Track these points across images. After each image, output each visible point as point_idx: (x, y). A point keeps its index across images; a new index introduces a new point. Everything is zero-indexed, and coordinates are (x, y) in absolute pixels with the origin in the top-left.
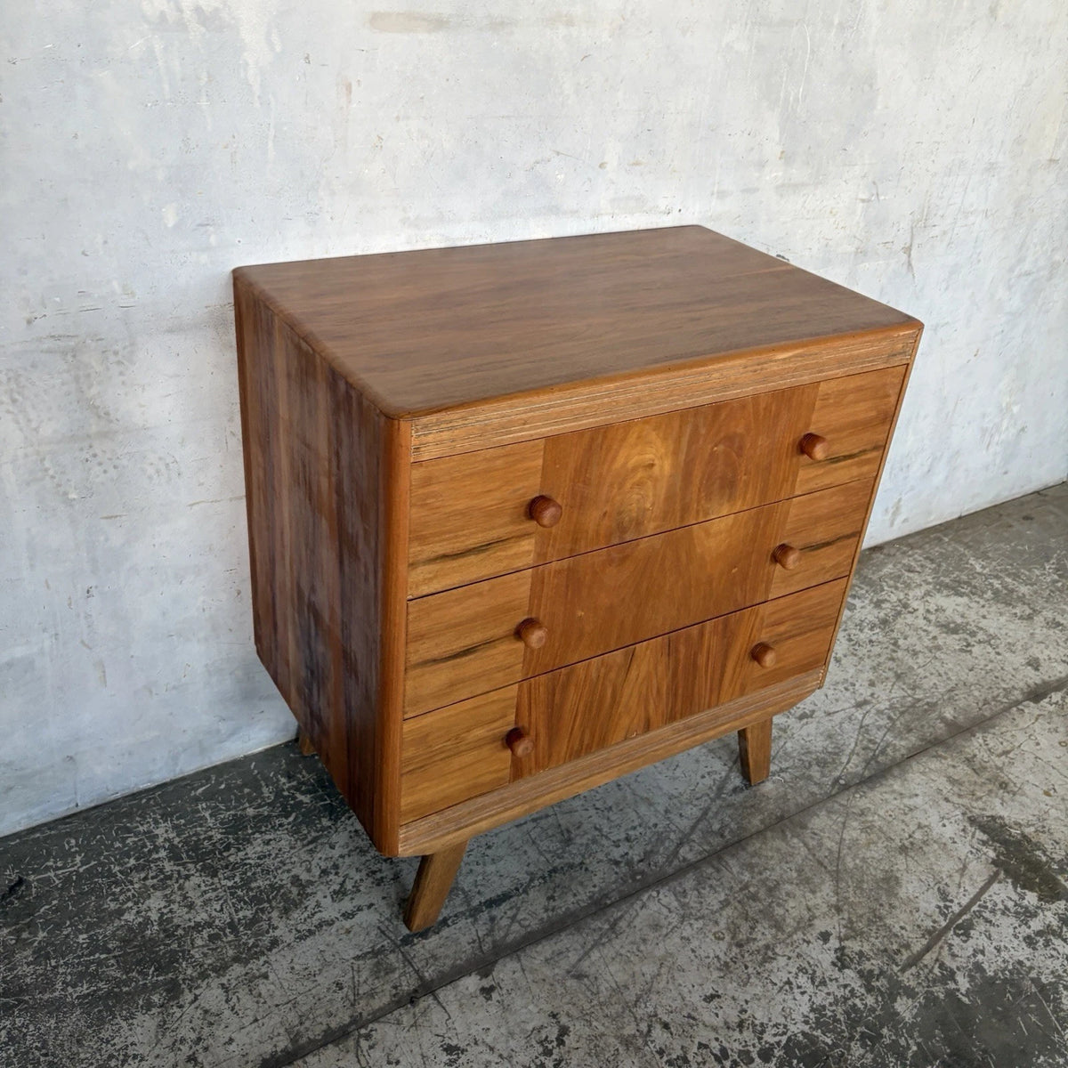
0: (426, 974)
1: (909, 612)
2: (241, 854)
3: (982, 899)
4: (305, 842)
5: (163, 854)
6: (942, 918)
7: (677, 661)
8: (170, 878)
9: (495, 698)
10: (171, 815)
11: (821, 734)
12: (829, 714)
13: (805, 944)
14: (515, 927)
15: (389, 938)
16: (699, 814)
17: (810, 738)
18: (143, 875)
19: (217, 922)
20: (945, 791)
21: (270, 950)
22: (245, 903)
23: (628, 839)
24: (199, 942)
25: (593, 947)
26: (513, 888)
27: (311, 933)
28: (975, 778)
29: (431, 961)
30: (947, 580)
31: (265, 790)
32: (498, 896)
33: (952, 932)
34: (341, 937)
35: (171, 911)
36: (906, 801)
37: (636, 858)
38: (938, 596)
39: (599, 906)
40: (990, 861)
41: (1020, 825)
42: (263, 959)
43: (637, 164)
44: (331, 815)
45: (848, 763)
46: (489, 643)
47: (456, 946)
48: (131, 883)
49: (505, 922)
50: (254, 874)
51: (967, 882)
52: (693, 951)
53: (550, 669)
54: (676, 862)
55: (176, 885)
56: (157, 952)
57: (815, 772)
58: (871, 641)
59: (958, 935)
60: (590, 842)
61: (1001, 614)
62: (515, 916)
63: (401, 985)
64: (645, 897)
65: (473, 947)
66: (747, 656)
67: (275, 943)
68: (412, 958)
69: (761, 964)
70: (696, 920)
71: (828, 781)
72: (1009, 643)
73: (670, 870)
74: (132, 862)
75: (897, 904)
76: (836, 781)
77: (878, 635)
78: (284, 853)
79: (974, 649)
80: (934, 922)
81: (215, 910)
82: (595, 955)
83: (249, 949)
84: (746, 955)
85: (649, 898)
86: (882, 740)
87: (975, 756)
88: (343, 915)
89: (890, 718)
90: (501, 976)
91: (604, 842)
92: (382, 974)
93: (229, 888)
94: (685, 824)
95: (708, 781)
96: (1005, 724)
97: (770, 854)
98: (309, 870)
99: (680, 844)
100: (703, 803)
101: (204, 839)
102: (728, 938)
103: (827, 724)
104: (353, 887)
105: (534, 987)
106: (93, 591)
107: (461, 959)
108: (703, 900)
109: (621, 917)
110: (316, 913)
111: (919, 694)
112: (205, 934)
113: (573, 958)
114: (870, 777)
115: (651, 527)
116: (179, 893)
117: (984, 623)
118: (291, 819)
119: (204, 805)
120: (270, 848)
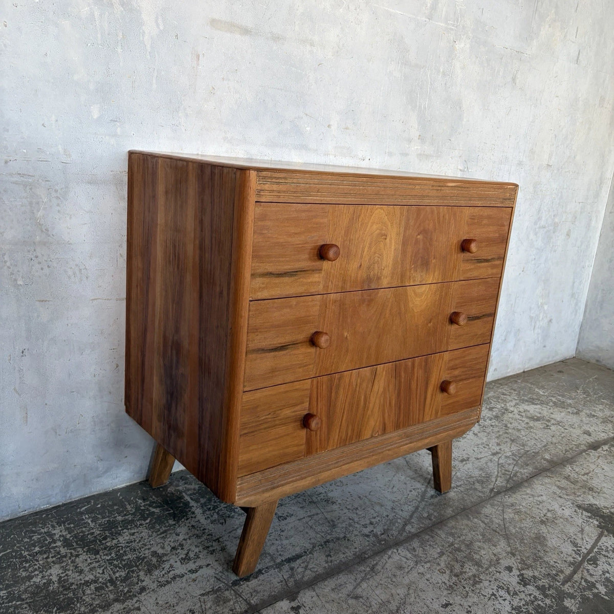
0: (252, 601)
1: (509, 412)
2: (115, 542)
3: (598, 545)
4: (159, 533)
5: (59, 544)
6: (578, 556)
7: (400, 382)
8: (65, 556)
9: (297, 387)
10: (64, 523)
11: (476, 468)
12: (478, 459)
13: (498, 574)
14: (308, 572)
15: (224, 583)
16: (413, 509)
17: (470, 470)
18: (45, 556)
19: (100, 580)
20: (558, 493)
21: (140, 593)
22: (120, 568)
23: (371, 523)
24: (88, 592)
25: (362, 580)
26: (302, 552)
27: (168, 582)
28: (573, 486)
29: (254, 594)
30: (526, 398)
31: (129, 507)
32: (294, 556)
33: (586, 563)
34: (190, 583)
35: (67, 575)
36: (536, 498)
37: (379, 533)
38: (523, 405)
39: (361, 558)
40: (596, 526)
41: (608, 508)
42: (135, 599)
43: (347, 128)
44: (174, 518)
45: (496, 481)
46: (294, 344)
47: (270, 584)
48: (37, 561)
49: (300, 570)
50: (125, 552)
51: (587, 537)
52: (427, 580)
53: (329, 373)
54: (405, 534)
55: (70, 561)
56: (58, 599)
57: (478, 486)
58: (491, 425)
59: (591, 564)
60: (347, 526)
61: (561, 412)
62: (307, 566)
63: (235, 609)
64: (390, 553)
65: (282, 585)
66: (438, 388)
67: (143, 589)
68: (241, 593)
69: (473, 585)
70: (425, 563)
71: (487, 490)
72: (570, 425)
73: (402, 538)
74: (37, 549)
75: (548, 550)
76: (492, 490)
77: (494, 423)
78: (145, 539)
79: (551, 428)
80: (574, 558)
81: (99, 573)
82: (364, 585)
83: (125, 594)
84: (462, 581)
85: (392, 553)
86: (513, 470)
87: (569, 476)
88: (190, 571)
89: (514, 460)
90: (304, 599)
91: (356, 525)
92: (221, 603)
93: (107, 560)
94: (406, 515)
95: (414, 493)
96: (581, 460)
97: (462, 527)
98: (163, 548)
99: (405, 525)
100: (415, 504)
101: (88, 534)
102: (448, 572)
103: (477, 464)
104: (195, 555)
105: (327, 605)
106: (26, 352)
107: (275, 592)
108: (426, 553)
109: (376, 564)
110: (170, 571)
111: (527, 448)
112: (92, 587)
113: (350, 587)
114: (511, 488)
115: (385, 282)
116: (72, 565)
117: (553, 416)
118: (148, 521)
119: (87, 516)
120: (134, 537)
